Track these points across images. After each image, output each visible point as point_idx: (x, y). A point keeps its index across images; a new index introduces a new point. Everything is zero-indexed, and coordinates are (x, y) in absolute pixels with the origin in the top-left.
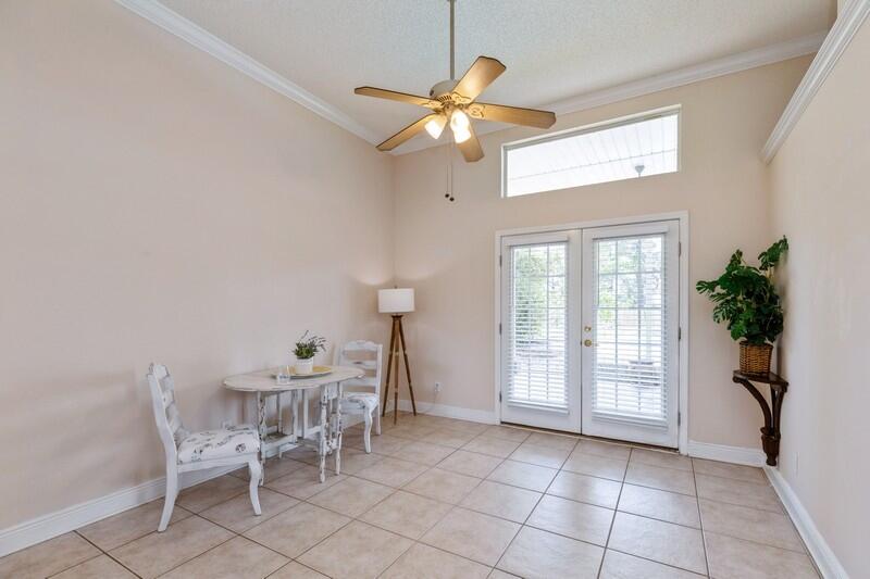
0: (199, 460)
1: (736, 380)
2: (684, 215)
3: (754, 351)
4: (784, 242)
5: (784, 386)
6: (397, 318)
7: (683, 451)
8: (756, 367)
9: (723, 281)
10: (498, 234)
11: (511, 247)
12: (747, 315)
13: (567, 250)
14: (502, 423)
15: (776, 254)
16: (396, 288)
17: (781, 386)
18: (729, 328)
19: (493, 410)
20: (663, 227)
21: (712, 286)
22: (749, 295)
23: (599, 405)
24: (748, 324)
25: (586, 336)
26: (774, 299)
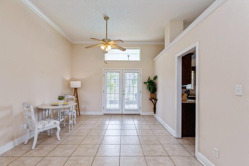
0: (44, 128)
1: (150, 100)
2: (141, 69)
3: (153, 94)
4: (157, 76)
5: (157, 100)
6: (76, 89)
7: (141, 114)
8: (153, 97)
9: (148, 82)
10: (103, 69)
11: (106, 72)
12: (152, 88)
13: (120, 74)
14: (104, 114)
15: (156, 78)
16: (76, 81)
17: (156, 100)
18: (149, 90)
19: (102, 111)
20: (137, 71)
21: (146, 83)
22: (152, 85)
23: (126, 107)
24: (152, 90)
25: (123, 93)
26: (155, 85)
